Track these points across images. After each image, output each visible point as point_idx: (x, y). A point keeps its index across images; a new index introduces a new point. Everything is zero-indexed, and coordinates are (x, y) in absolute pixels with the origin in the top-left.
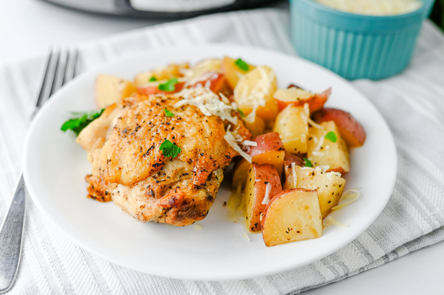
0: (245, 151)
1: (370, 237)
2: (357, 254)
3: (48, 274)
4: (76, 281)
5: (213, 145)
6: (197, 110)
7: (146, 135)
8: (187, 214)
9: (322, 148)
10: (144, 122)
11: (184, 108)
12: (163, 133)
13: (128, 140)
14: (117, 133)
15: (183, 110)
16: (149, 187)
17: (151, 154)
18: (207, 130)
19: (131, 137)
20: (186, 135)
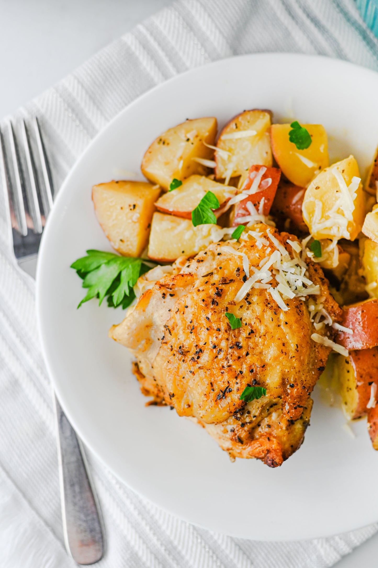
7: (213, 364)
11: (250, 299)
12: (236, 364)
13: (190, 368)
14: (169, 350)
15: (250, 303)
16: (233, 431)
17: (228, 400)
18: (290, 342)
19: (193, 366)
20: (266, 361)
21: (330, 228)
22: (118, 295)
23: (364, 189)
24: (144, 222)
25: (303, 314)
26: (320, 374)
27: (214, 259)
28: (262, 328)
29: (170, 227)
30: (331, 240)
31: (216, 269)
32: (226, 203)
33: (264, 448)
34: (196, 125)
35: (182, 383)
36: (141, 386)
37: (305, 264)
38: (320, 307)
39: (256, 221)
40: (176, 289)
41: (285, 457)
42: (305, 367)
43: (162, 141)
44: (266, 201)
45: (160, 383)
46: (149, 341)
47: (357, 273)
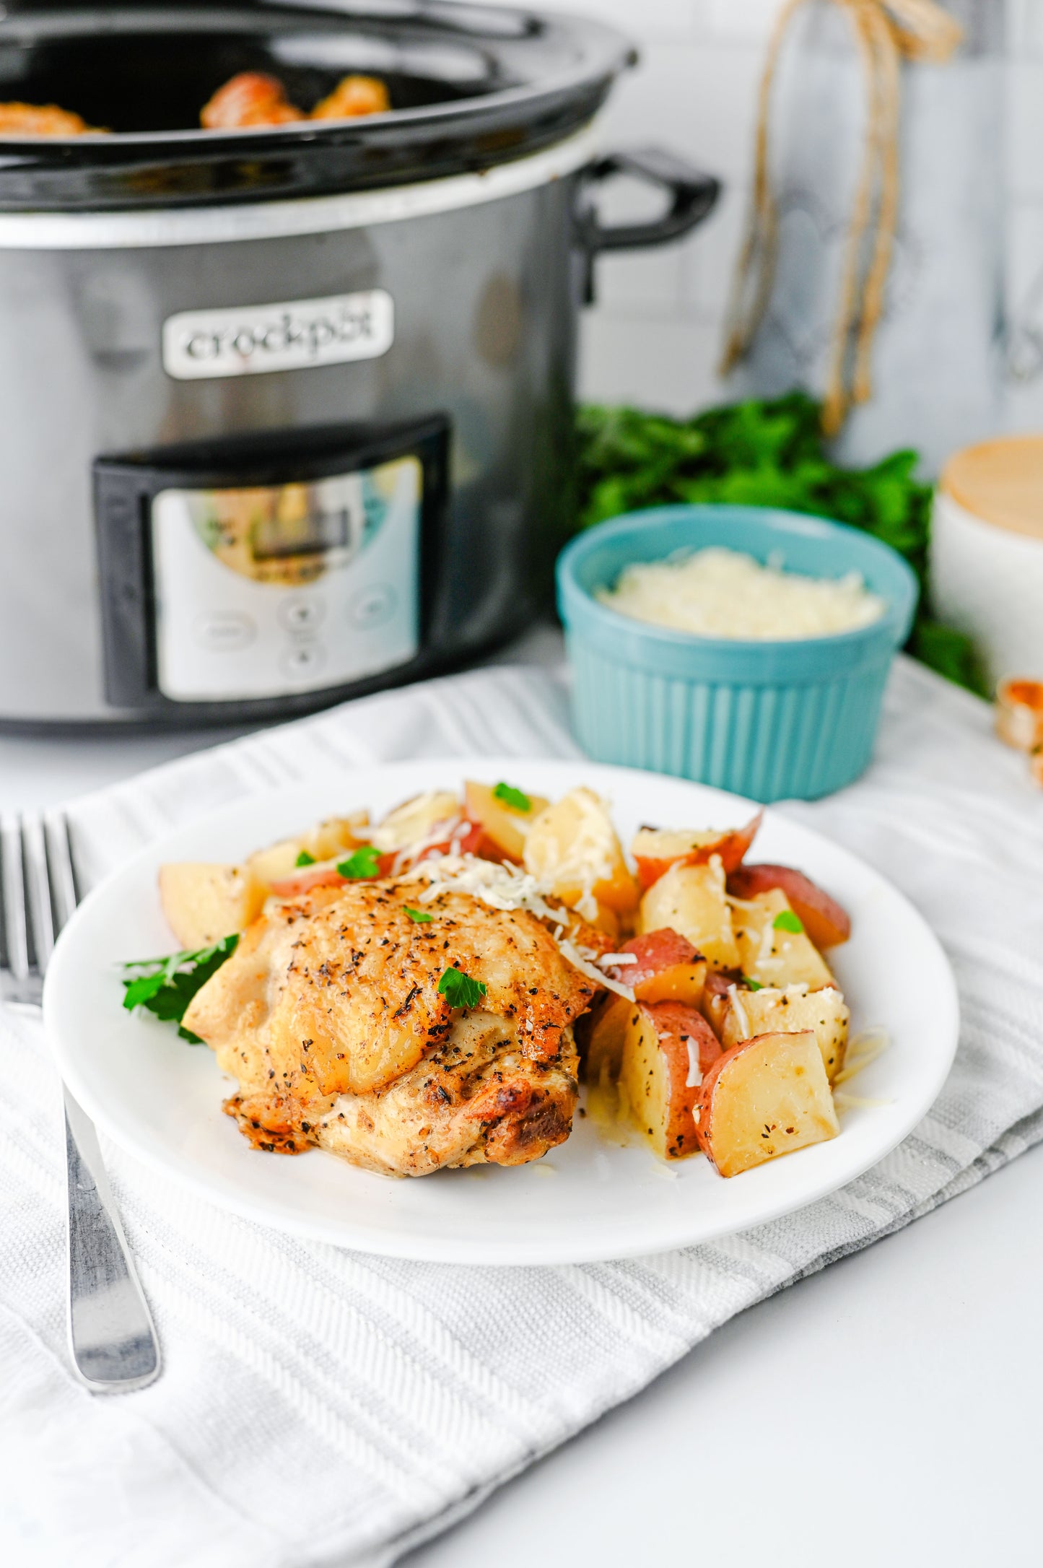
0: (612, 977)
1: (935, 1124)
2: (920, 1164)
5: (547, 968)
6: (477, 901)
7: (385, 970)
8: (539, 1127)
9: (774, 950)
10: (368, 943)
11: (444, 901)
12: (426, 959)
13: (341, 990)
14: (302, 979)
15: (445, 905)
16: (429, 1083)
17: (417, 1010)
19: (348, 983)
20: (481, 955)
21: (575, 871)
35: (327, 1021)
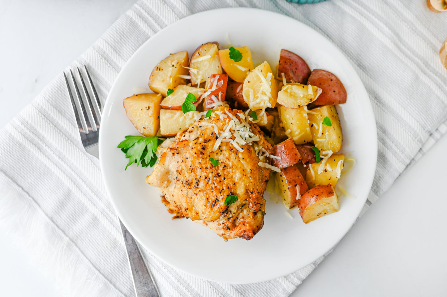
0: (273, 162)
3: (181, 291)
4: (201, 290)
6: (230, 145)
7: (207, 188)
9: (323, 134)
10: (200, 177)
11: (221, 148)
12: (219, 185)
13: (194, 192)
14: (181, 184)
15: (221, 151)
16: (223, 223)
17: (218, 206)
18: (247, 168)
19: (196, 190)
20: (235, 181)
21: (260, 103)
22: (147, 159)
23: (275, 78)
24: (155, 116)
25: (252, 153)
26: (267, 184)
27: (198, 130)
28: (230, 163)
29: (170, 116)
30: (262, 110)
31: (200, 135)
32: (200, 98)
33: (242, 230)
34: (176, 57)
35: (191, 201)
36: (168, 208)
37: (249, 125)
38: (261, 147)
39: (218, 105)
40: (180, 150)
41: (254, 233)
42: (257, 181)
43: (158, 69)
44: (222, 94)
45: (178, 204)
46: (169, 182)
47: (279, 126)
